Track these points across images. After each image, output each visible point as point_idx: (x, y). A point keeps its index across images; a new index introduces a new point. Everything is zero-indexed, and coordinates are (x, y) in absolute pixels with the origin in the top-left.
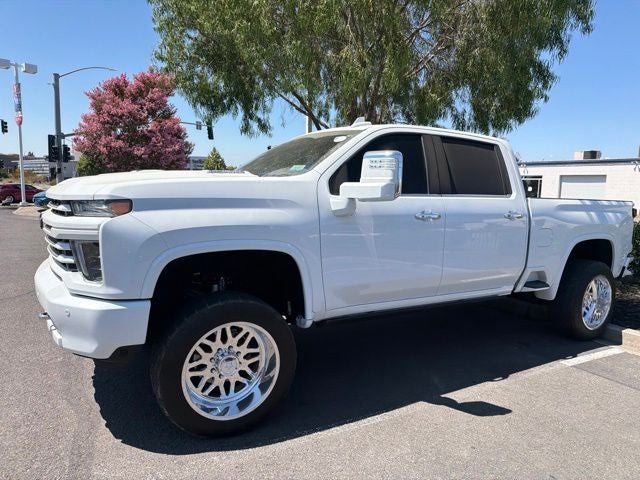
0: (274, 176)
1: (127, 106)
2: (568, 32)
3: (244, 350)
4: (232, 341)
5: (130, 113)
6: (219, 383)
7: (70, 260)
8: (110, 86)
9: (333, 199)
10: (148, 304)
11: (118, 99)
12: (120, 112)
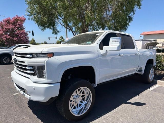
0: (82, 45)
1: (11, 26)
2: (135, 9)
3: (81, 95)
4: (78, 92)
5: (12, 28)
6: (75, 105)
7: (33, 72)
8: (5, 20)
9: (101, 51)
10: (59, 84)
11: (8, 24)
12: (9, 28)
